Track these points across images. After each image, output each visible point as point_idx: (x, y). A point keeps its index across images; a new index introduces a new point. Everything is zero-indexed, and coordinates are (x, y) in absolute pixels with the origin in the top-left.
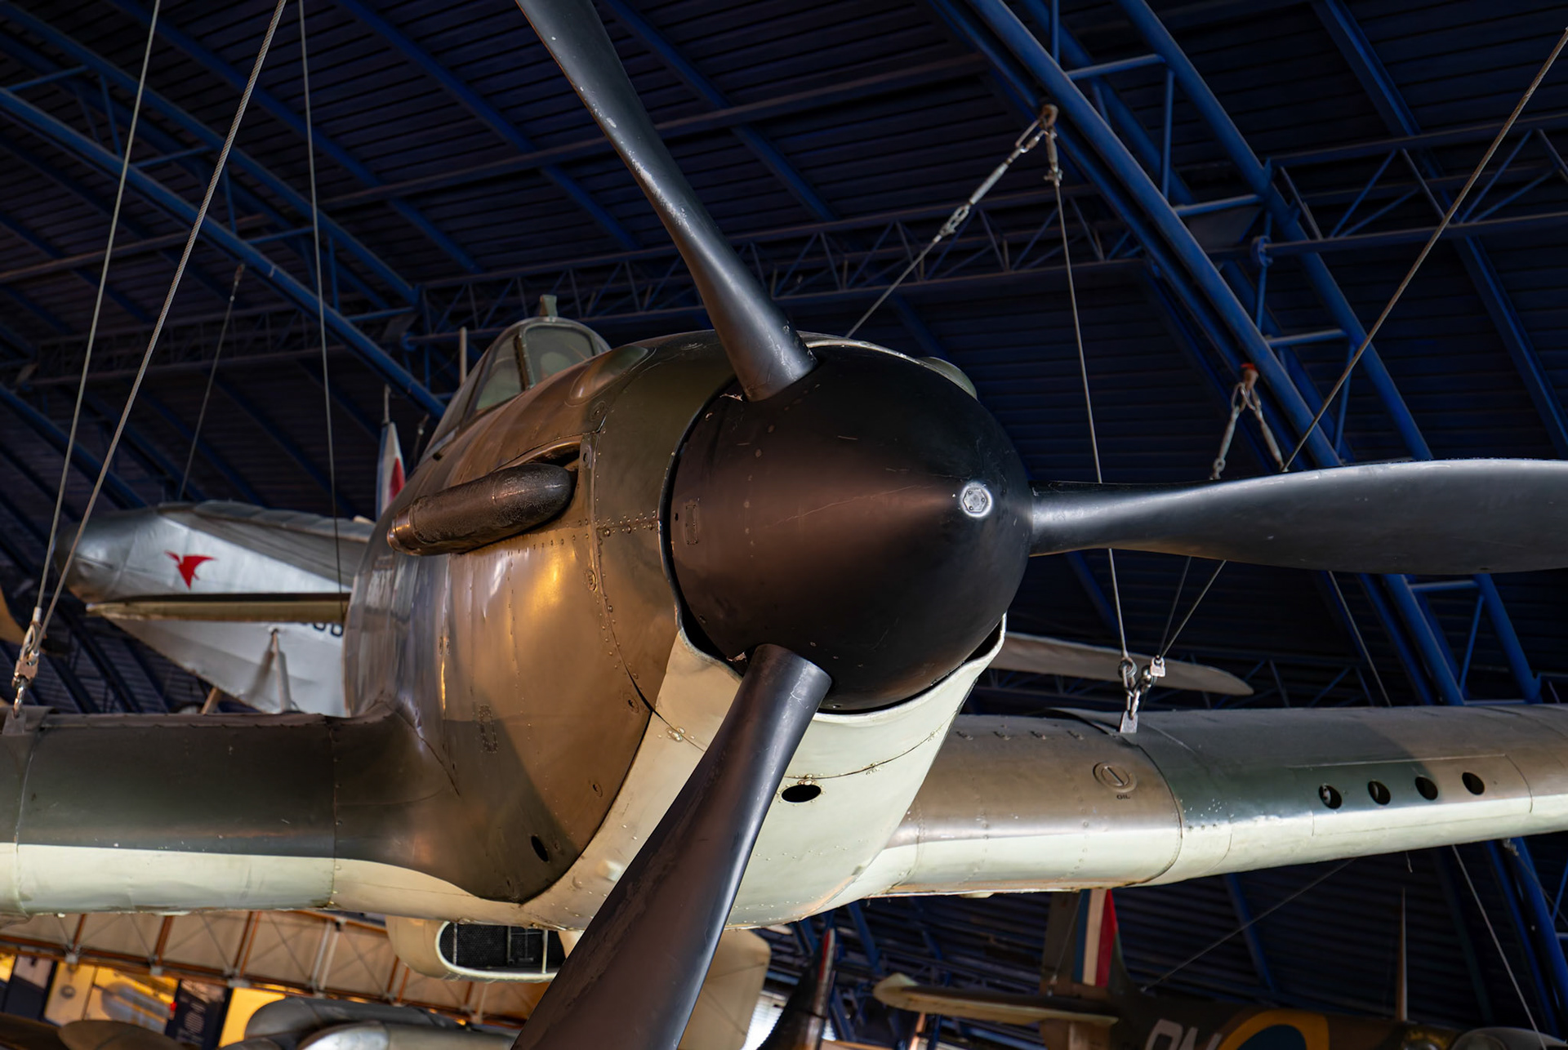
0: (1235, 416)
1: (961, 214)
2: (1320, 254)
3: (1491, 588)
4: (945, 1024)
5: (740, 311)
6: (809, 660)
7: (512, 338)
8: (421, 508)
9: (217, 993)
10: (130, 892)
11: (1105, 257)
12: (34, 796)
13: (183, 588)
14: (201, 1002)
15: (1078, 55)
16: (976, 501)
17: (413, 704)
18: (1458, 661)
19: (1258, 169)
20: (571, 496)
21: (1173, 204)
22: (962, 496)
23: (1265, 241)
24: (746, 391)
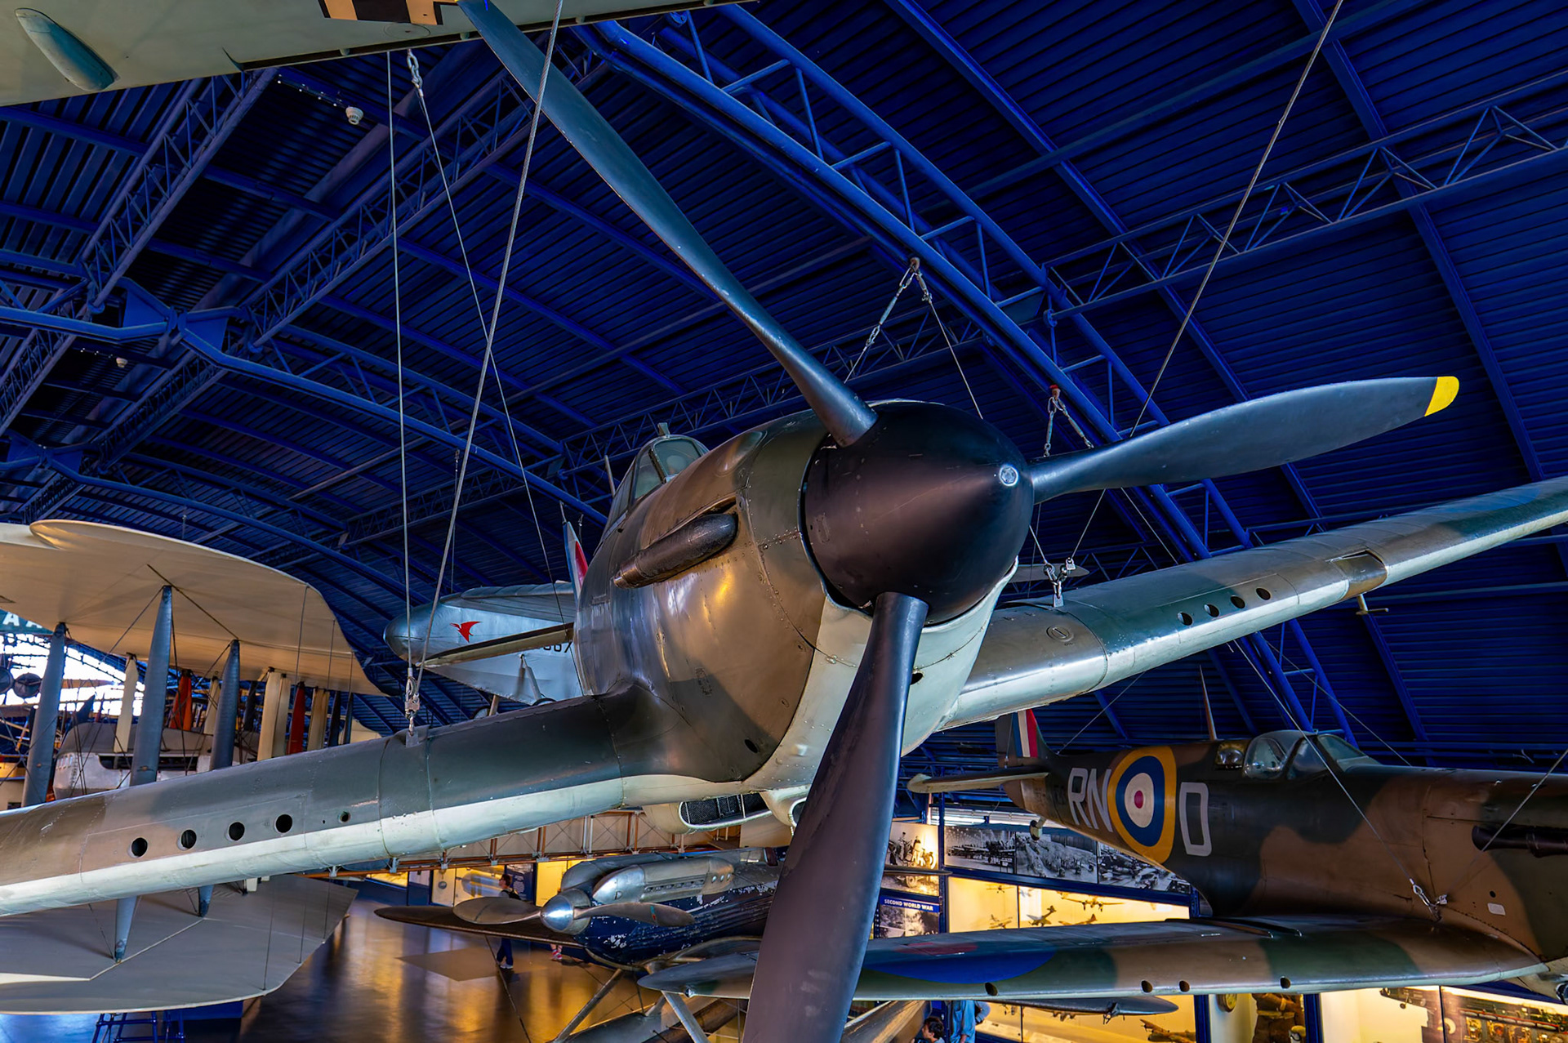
0: (1052, 417)
1: (875, 332)
2: (1082, 314)
3: (1211, 484)
4: (946, 796)
5: (827, 394)
6: (913, 596)
7: (648, 451)
8: (641, 557)
9: (528, 867)
10: (505, 824)
11: (959, 341)
12: (436, 780)
13: (466, 643)
14: (521, 874)
15: (923, 227)
16: (1008, 475)
17: (645, 676)
18: (1201, 531)
19: (1039, 272)
20: (736, 530)
21: (994, 301)
22: (1000, 474)
23: (1051, 312)
24: (838, 442)
